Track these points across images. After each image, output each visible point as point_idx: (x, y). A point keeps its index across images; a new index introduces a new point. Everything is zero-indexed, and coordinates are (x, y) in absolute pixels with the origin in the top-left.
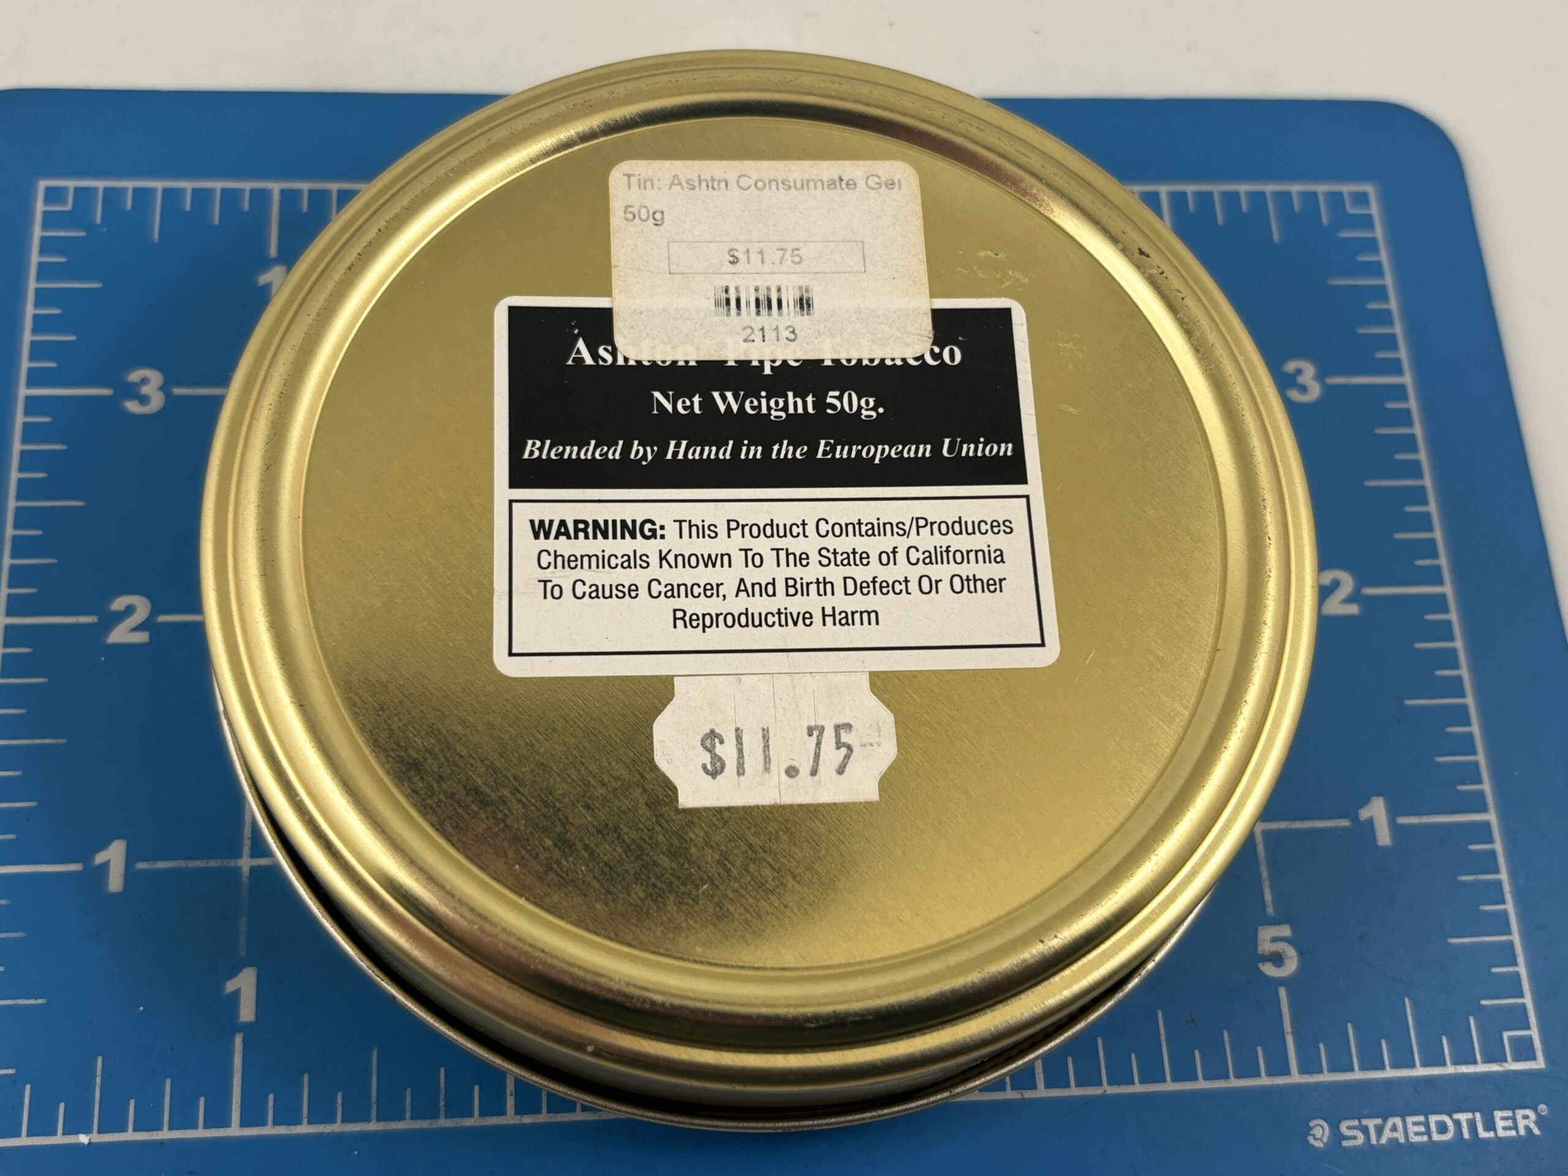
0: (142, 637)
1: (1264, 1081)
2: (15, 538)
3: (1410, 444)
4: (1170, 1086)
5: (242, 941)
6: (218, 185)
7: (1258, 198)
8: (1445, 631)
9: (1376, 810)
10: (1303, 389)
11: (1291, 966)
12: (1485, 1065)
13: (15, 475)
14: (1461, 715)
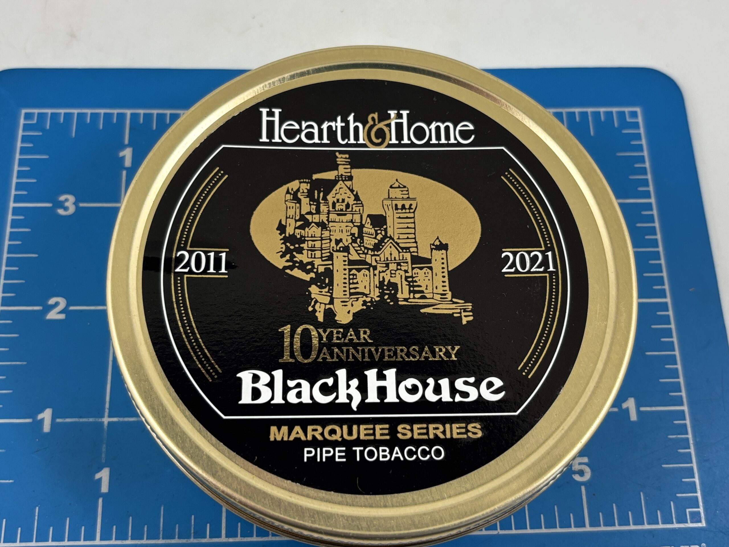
0: (62, 316)
1: (573, 529)
2: (6, 271)
3: (653, 231)
4: (529, 531)
5: (103, 455)
6: (102, 111)
7: (584, 115)
9: (630, 404)
11: (587, 476)
12: (677, 524)
13: (7, 243)
14: (672, 360)
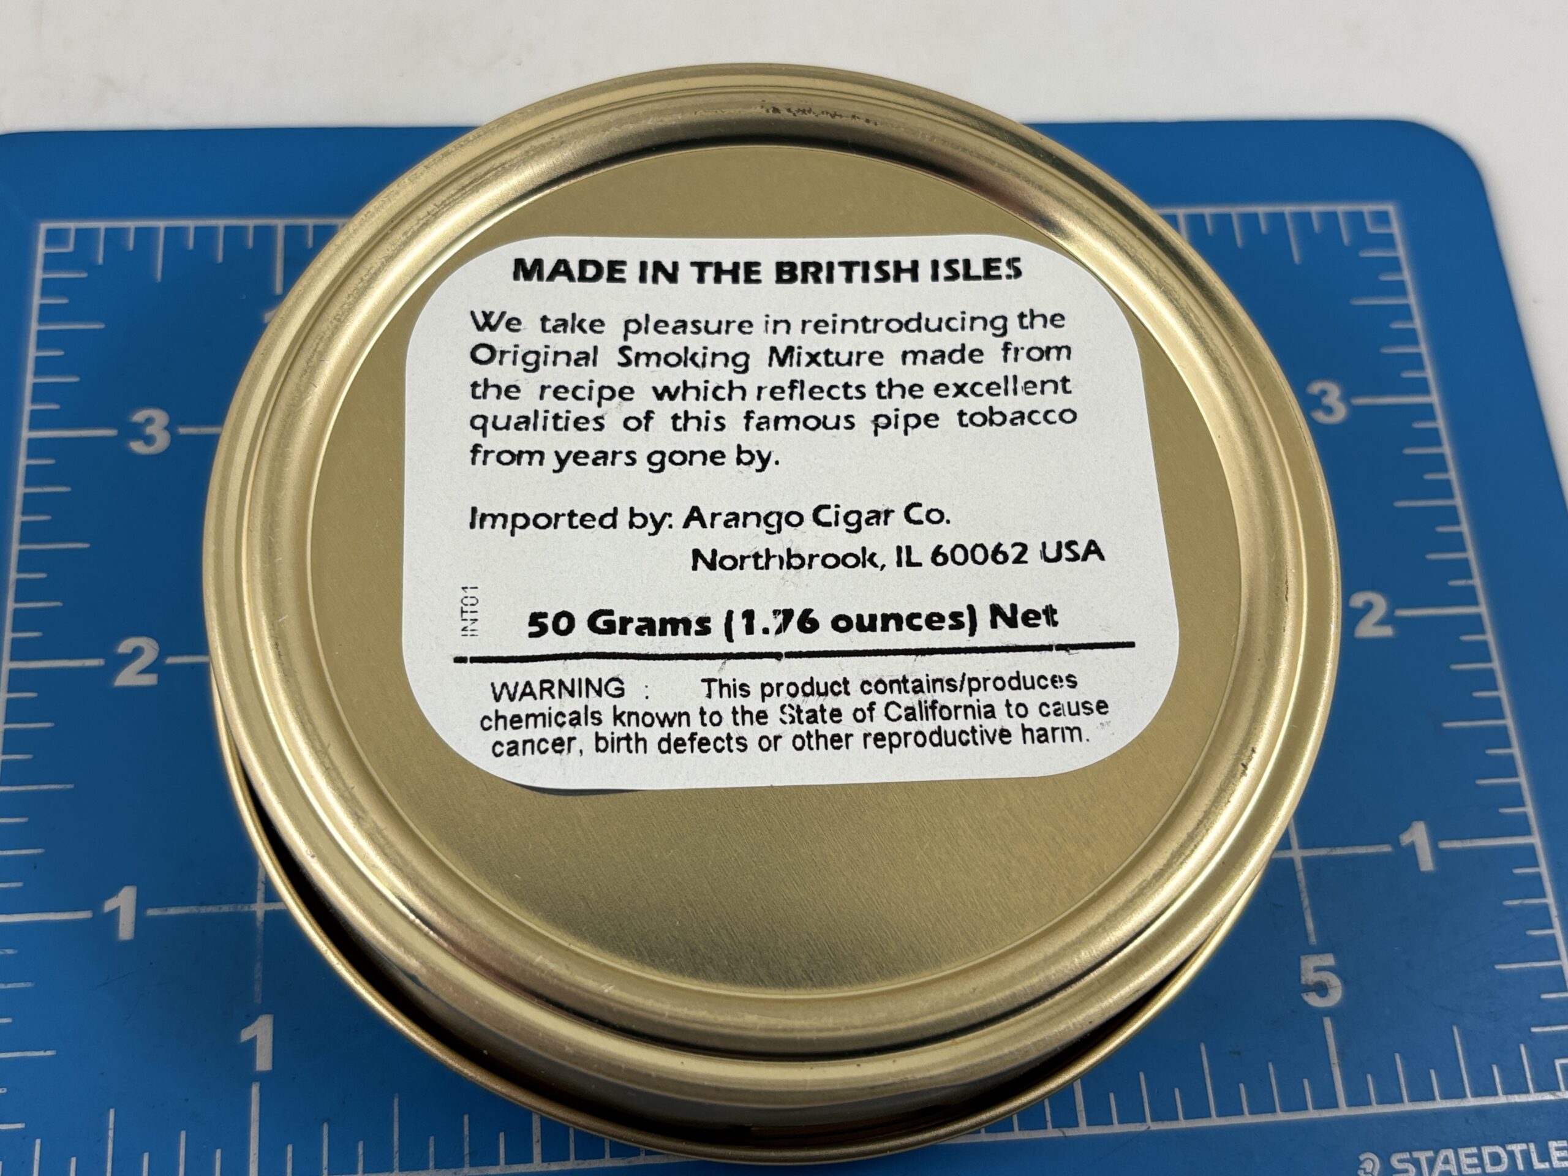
0: (150, 680)
1: (1312, 1114)
2: (19, 582)
3: (1439, 463)
4: (1215, 1121)
5: (257, 988)
6: (221, 223)
7: (1277, 219)
8: (1481, 652)
9: (1418, 835)
10: (1329, 410)
11: (1336, 995)
12: (1537, 1094)
13: (18, 519)
14: (1501, 737)
